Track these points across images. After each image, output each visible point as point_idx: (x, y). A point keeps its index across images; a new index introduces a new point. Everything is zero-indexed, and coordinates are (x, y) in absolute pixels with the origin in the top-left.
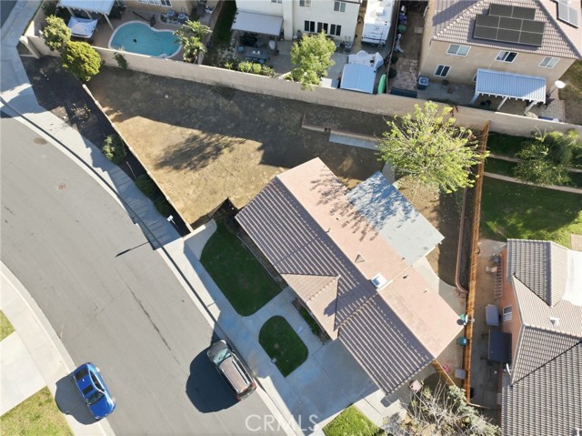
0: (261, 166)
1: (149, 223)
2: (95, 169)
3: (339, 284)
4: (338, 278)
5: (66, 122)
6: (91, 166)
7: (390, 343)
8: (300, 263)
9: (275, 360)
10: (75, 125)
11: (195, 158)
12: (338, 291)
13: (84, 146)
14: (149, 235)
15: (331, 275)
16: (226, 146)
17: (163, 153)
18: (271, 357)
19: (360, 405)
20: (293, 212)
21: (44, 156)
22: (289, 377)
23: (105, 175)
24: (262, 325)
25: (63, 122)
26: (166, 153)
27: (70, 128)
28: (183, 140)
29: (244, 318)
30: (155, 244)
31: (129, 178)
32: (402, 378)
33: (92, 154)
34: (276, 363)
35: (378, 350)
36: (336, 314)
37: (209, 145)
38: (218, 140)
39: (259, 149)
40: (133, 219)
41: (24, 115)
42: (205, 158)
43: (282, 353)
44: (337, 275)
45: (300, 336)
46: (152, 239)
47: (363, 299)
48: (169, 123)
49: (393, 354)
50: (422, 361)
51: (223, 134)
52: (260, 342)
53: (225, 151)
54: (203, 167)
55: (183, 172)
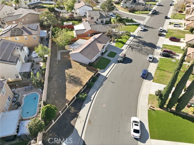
0: (73, 68)
1: (101, 81)
2: (92, 100)
4: (96, 43)
5: (77, 118)
6: (91, 101)
10: (78, 114)
11: (76, 80)
13: (85, 107)
14: (104, 80)
16: (69, 75)
17: (78, 87)
18: (115, 55)
21: (95, 117)
23: (93, 96)
25: (78, 119)
26: (77, 86)
27: (80, 115)
28: (71, 84)
30: (106, 78)
31: (91, 90)
33: (87, 103)
37: (70, 79)
38: (68, 78)
39: (68, 70)
40: (102, 85)
41: (80, 136)
42: (75, 78)
46: (105, 79)
48: (66, 90)
51: (65, 77)
53: (71, 75)
54: (78, 77)
55: (82, 80)
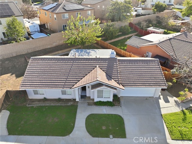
0: (17, 79)
3: (101, 68)
4: (98, 66)
7: (142, 69)
8: (76, 76)
9: (111, 136)
12: (103, 71)
15: (94, 69)
18: (108, 137)
19: (163, 112)
20: (52, 62)
22: (127, 136)
24: (85, 128)
29: (71, 135)
32: (161, 75)
34: (114, 137)
35: (142, 75)
36: (113, 79)
43: (110, 128)
44: (96, 67)
45: (108, 113)
47: (115, 64)
49: (147, 71)
50: (157, 64)
52: (93, 137)
